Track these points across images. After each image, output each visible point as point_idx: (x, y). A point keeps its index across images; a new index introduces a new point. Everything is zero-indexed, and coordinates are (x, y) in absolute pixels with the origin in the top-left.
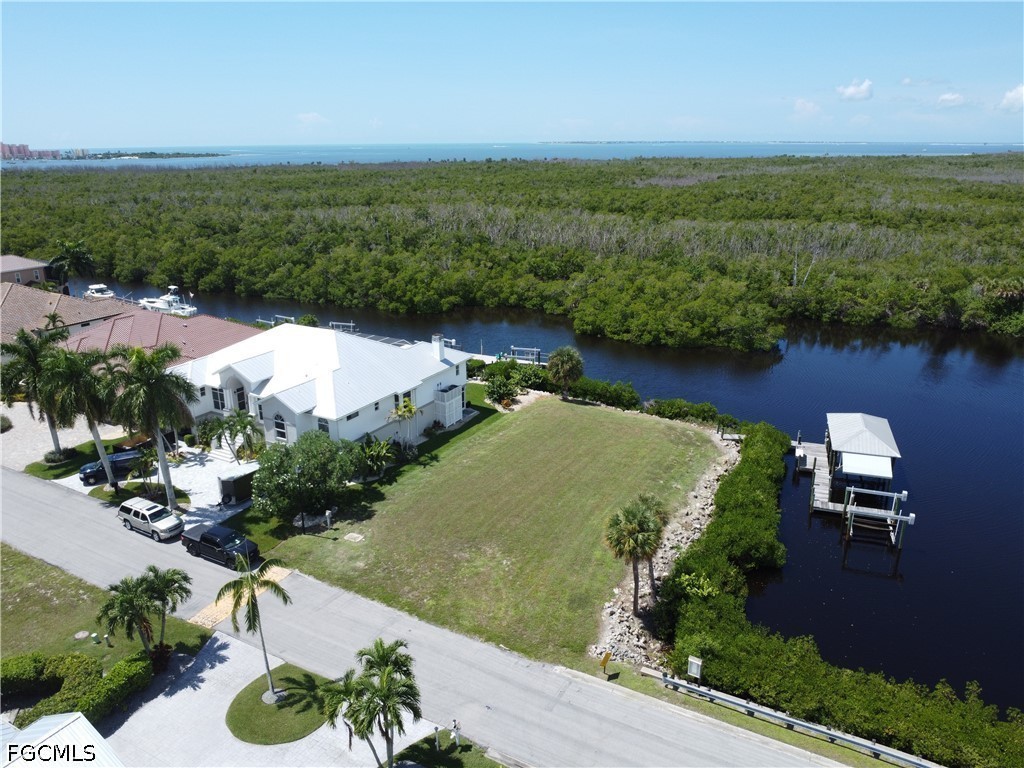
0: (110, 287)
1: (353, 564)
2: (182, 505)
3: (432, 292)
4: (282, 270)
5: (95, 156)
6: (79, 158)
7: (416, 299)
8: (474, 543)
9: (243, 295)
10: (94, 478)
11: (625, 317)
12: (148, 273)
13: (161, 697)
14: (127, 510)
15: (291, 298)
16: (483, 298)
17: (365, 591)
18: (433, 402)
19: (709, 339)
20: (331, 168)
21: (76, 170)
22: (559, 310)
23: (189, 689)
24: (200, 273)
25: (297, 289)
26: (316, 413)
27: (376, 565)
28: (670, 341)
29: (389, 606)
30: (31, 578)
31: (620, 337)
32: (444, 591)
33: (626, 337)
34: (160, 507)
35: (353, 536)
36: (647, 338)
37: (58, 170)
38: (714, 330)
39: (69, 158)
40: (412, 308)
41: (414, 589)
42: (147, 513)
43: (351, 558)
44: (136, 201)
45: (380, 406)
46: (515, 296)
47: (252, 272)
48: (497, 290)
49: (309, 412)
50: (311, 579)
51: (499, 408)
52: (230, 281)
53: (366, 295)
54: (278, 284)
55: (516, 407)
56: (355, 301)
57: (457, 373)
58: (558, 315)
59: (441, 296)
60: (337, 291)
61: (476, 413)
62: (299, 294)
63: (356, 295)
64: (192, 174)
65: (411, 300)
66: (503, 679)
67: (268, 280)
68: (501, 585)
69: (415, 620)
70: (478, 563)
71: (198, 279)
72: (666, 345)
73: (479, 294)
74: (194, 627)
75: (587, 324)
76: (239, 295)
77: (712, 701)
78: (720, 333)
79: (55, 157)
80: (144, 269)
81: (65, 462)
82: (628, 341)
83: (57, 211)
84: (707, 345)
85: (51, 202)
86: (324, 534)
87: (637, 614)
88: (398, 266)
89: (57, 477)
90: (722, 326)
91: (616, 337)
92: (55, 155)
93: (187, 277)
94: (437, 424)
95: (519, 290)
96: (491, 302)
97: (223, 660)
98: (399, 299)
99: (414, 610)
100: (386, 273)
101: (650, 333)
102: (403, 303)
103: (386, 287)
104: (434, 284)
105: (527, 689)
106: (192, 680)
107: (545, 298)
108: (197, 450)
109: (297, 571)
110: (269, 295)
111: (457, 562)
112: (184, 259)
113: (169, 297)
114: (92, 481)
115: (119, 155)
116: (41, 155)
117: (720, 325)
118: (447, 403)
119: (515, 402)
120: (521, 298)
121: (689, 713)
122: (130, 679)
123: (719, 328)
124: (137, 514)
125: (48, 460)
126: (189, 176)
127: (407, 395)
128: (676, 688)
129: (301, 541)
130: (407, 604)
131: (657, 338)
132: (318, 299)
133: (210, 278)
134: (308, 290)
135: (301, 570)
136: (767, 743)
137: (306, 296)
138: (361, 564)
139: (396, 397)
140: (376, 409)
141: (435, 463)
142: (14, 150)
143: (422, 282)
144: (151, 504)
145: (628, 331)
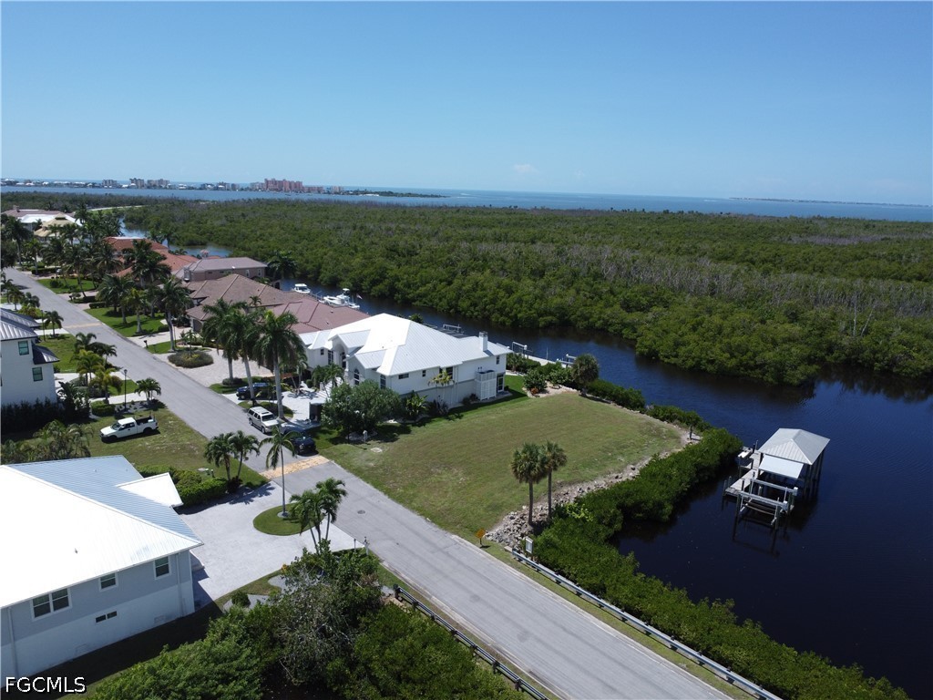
0: (309, 287)
1: (367, 463)
2: (287, 418)
3: (533, 312)
4: (430, 286)
5: (347, 193)
6: (336, 193)
7: (519, 315)
8: (448, 466)
9: (399, 302)
10: (244, 396)
11: (677, 345)
12: (341, 280)
13: (227, 504)
14: (251, 413)
15: (431, 307)
16: (576, 321)
17: (366, 479)
18: (473, 380)
19: (746, 370)
20: (524, 212)
21: (328, 202)
22: (633, 336)
23: (244, 503)
24: (374, 283)
25: (437, 300)
26: (378, 371)
27: (381, 467)
28: (710, 368)
29: (376, 487)
30: (189, 440)
31: (669, 361)
32: (413, 486)
33: (673, 360)
34: (270, 413)
35: (377, 449)
36: (690, 363)
37: (315, 202)
38: (752, 362)
39: (329, 193)
40: (516, 322)
41: (395, 482)
42: (261, 415)
43: (368, 460)
44: (354, 228)
45: (427, 373)
46: (602, 321)
47: (408, 285)
48: (588, 315)
49: (375, 369)
50: (339, 467)
51: (529, 394)
52: (393, 290)
53: (485, 309)
54: (425, 295)
55: (542, 395)
56: (476, 313)
57: (498, 362)
58: (631, 339)
59: (541, 315)
60: (464, 304)
61: (510, 394)
62: (437, 304)
63: (477, 308)
64: (407, 211)
65: (516, 315)
66: (417, 534)
67: (418, 292)
68: (450, 489)
69: (386, 497)
70: (444, 476)
71: (371, 287)
72: (705, 370)
73: (573, 317)
74: (260, 477)
75: (646, 347)
76: (396, 301)
77: (538, 571)
78: (757, 366)
79: (319, 192)
80: (339, 277)
81: (232, 385)
82: (675, 365)
83: (300, 232)
84: (743, 375)
85: (297, 224)
86: (360, 446)
87: (531, 523)
88: (514, 290)
89: (224, 392)
90: (759, 360)
91: (666, 360)
92: (319, 190)
93: (365, 285)
94: (474, 397)
95: (605, 316)
96: (581, 324)
97: (268, 494)
98: (507, 315)
99: (388, 492)
100: (502, 293)
101: (693, 359)
102: (509, 317)
103: (499, 304)
104: (536, 306)
105: (427, 541)
106: (247, 500)
107: (625, 325)
108: (312, 390)
109: (333, 462)
110: (417, 303)
111: (431, 473)
112: (365, 272)
113: (342, 297)
114: (243, 397)
115: (365, 192)
116: (310, 190)
117: (757, 359)
118: (483, 382)
119: (543, 390)
120: (607, 324)
121: (518, 574)
122: (213, 488)
123: (756, 362)
124: (256, 415)
125: (224, 383)
126: (405, 212)
127: (450, 370)
128: (520, 560)
129: (344, 447)
130: (387, 489)
131: (699, 363)
132: (450, 309)
133: (380, 287)
134: (444, 303)
135: (336, 461)
136: (556, 598)
137: (441, 306)
138: (372, 464)
139: (441, 370)
140: (424, 375)
141: (458, 419)
142: (293, 185)
143: (526, 302)
144: (265, 411)
145: (676, 356)
